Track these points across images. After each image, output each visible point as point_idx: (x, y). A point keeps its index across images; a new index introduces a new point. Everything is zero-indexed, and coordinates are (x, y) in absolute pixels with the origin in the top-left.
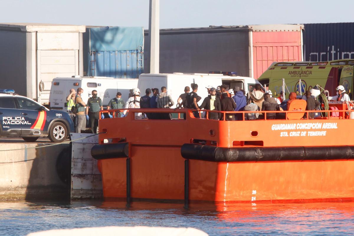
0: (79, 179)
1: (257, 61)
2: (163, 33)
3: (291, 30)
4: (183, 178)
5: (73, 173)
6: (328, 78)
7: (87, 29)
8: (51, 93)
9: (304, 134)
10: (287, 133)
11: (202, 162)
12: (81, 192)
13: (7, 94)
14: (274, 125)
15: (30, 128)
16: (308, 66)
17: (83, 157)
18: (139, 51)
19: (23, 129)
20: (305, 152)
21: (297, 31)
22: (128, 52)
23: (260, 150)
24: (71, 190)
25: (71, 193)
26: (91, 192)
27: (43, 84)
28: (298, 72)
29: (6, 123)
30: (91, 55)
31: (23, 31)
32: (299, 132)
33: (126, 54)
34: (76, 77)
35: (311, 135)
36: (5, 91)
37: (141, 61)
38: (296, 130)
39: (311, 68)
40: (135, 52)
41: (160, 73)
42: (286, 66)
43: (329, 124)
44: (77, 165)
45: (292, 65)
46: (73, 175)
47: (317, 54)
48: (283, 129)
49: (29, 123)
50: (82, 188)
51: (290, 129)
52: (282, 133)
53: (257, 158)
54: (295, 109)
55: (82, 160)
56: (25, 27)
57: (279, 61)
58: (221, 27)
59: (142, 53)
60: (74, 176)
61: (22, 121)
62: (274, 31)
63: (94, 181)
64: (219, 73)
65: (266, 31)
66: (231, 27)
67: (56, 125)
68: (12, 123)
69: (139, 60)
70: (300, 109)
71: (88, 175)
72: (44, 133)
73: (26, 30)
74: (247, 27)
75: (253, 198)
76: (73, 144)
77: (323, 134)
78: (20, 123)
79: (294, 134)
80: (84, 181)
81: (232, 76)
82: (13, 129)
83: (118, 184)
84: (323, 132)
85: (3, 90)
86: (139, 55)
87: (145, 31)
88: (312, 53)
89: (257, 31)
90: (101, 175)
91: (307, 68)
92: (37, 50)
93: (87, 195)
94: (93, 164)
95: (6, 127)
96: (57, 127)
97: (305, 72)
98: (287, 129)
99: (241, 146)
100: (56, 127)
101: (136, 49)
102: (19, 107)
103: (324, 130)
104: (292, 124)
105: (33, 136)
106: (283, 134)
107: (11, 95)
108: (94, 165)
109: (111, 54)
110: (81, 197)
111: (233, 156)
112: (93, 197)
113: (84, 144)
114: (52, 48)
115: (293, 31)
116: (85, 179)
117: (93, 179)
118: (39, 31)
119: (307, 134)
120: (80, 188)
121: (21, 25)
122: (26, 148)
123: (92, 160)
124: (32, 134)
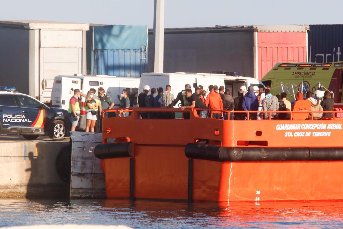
0: (79, 178)
1: (262, 62)
2: (168, 32)
3: (296, 31)
4: (187, 178)
5: (72, 171)
6: (332, 79)
7: (91, 27)
8: (52, 91)
9: (308, 134)
10: (291, 133)
11: (205, 162)
12: (81, 191)
13: (8, 91)
14: (278, 125)
15: (30, 126)
16: (312, 67)
17: (82, 156)
18: (143, 50)
19: (23, 127)
20: (309, 153)
21: (302, 31)
22: (132, 51)
23: (265, 150)
24: (71, 189)
25: (70, 192)
26: (90, 191)
27: (46, 81)
28: (301, 73)
29: (6, 121)
30: (94, 53)
31: (27, 28)
32: (304, 133)
33: (130, 53)
34: (78, 75)
35: (315, 136)
36: (6, 88)
37: (145, 59)
38: (301, 131)
39: (315, 69)
40: (139, 51)
41: (164, 72)
42: (290, 66)
43: (334, 124)
44: (76, 164)
45: (296, 66)
46: (72, 174)
47: (323, 55)
48: (288, 129)
49: (29, 121)
50: (81, 187)
51: (295, 129)
52: (286, 133)
53: (261, 158)
54: (299, 109)
55: (82, 159)
56: (28, 24)
57: (284, 62)
58: (226, 27)
59: (146, 52)
60: (74, 175)
61: (22, 119)
62: (279, 31)
63: (94, 180)
64: (221, 73)
65: (271, 31)
66: (236, 27)
67: (57, 123)
68: (13, 120)
69: (142, 59)
70: (305, 109)
71: (88, 174)
72: (44, 131)
73: (29, 27)
74: (252, 27)
75: (256, 198)
76: (73, 142)
77: (327, 135)
78: (20, 121)
79: (298, 134)
80: (84, 180)
81: (235, 76)
82: (13, 127)
83: (121, 184)
84: (328, 132)
85: (4, 88)
86: (143, 54)
87: (149, 30)
88: (318, 55)
89: (262, 31)
90: (104, 174)
91: (311, 69)
92: (40, 48)
93: (86, 194)
94: (93, 162)
95: (7, 125)
97: (309, 73)
98: (292, 129)
99: (246, 145)
100: (57, 125)
101: (140, 48)
102: (20, 105)
103: (329, 130)
104: (297, 125)
105: (33, 134)
106: (288, 134)
107: (12, 93)
108: (94, 164)
109: (115, 53)
110: (81, 196)
111: (237, 156)
112: (93, 196)
113: (84, 142)
114: (56, 46)
115: (298, 31)
116: (84, 178)
117: (93, 178)
118: (43, 29)
119: (312, 134)
120: (80, 187)
121: (24, 22)
122: (25, 146)
123: (92, 159)
124: (33, 133)
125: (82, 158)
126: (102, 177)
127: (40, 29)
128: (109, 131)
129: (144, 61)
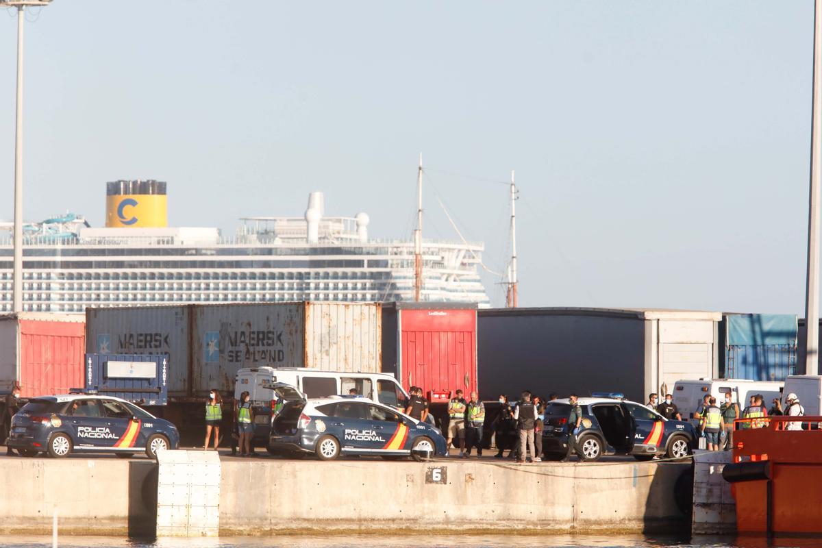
0: (703, 510)
5: (695, 501)
7: (724, 316)
12: (706, 526)
13: (614, 399)
15: (642, 444)
17: (708, 481)
18: (791, 346)
22: (777, 346)
24: (693, 523)
25: (693, 527)
26: (718, 526)
27: (665, 386)
30: (729, 350)
31: (641, 318)
33: (775, 349)
34: (705, 380)
36: (611, 395)
37: (794, 358)
40: (787, 346)
41: (819, 374)
44: (700, 492)
46: (695, 504)
49: (641, 437)
50: (706, 521)
55: (708, 485)
56: (643, 313)
59: (795, 348)
60: (697, 506)
63: (723, 512)
67: (676, 440)
71: (715, 505)
72: (660, 450)
73: (645, 317)
76: (696, 463)
80: (710, 511)
83: (761, 517)
85: (608, 395)
87: (799, 320)
90: (735, 504)
92: (658, 343)
93: (713, 530)
94: (721, 489)
96: (678, 443)
100: (676, 443)
101: (787, 343)
105: (646, 454)
107: (619, 401)
108: (724, 491)
110: (706, 532)
112: (721, 533)
113: (710, 464)
114: (679, 341)
116: (711, 509)
117: (722, 510)
118: (662, 319)
120: (704, 521)
121: (638, 310)
122: (635, 469)
123: (720, 485)
124: (646, 452)
125: (708, 483)
126: (732, 508)
127: (658, 320)
128: (742, 446)
129: (792, 359)
